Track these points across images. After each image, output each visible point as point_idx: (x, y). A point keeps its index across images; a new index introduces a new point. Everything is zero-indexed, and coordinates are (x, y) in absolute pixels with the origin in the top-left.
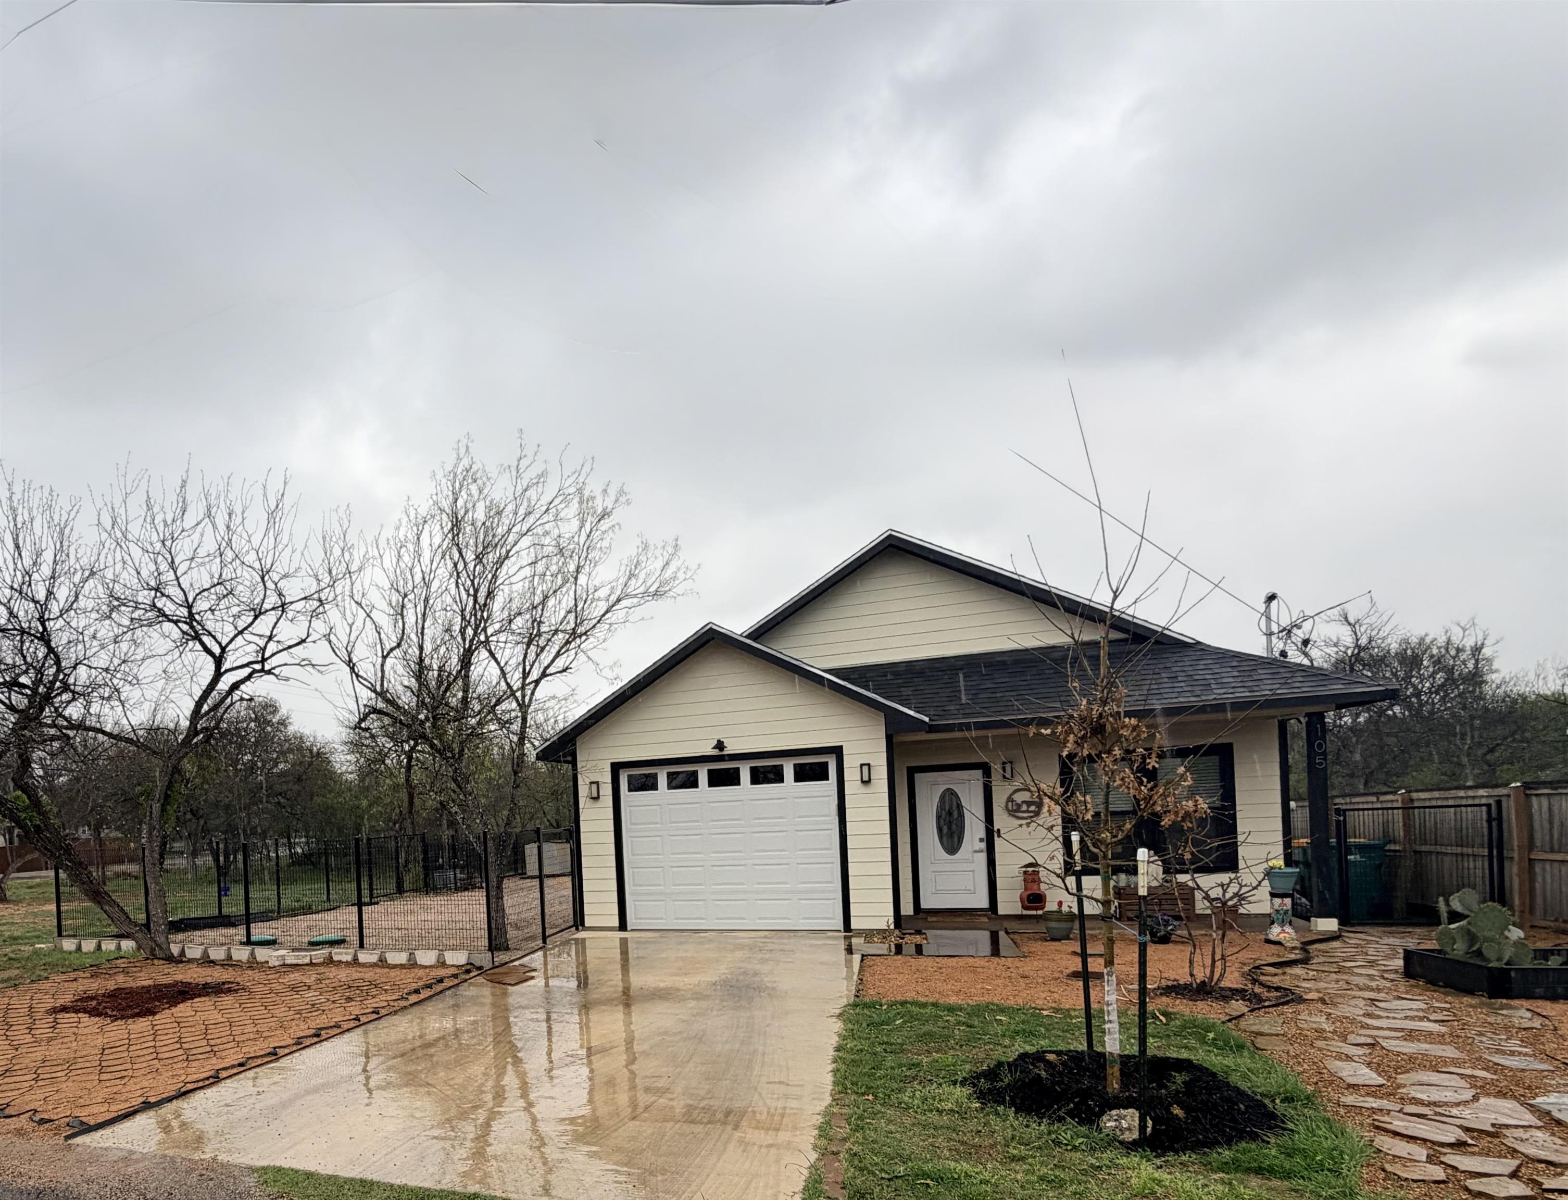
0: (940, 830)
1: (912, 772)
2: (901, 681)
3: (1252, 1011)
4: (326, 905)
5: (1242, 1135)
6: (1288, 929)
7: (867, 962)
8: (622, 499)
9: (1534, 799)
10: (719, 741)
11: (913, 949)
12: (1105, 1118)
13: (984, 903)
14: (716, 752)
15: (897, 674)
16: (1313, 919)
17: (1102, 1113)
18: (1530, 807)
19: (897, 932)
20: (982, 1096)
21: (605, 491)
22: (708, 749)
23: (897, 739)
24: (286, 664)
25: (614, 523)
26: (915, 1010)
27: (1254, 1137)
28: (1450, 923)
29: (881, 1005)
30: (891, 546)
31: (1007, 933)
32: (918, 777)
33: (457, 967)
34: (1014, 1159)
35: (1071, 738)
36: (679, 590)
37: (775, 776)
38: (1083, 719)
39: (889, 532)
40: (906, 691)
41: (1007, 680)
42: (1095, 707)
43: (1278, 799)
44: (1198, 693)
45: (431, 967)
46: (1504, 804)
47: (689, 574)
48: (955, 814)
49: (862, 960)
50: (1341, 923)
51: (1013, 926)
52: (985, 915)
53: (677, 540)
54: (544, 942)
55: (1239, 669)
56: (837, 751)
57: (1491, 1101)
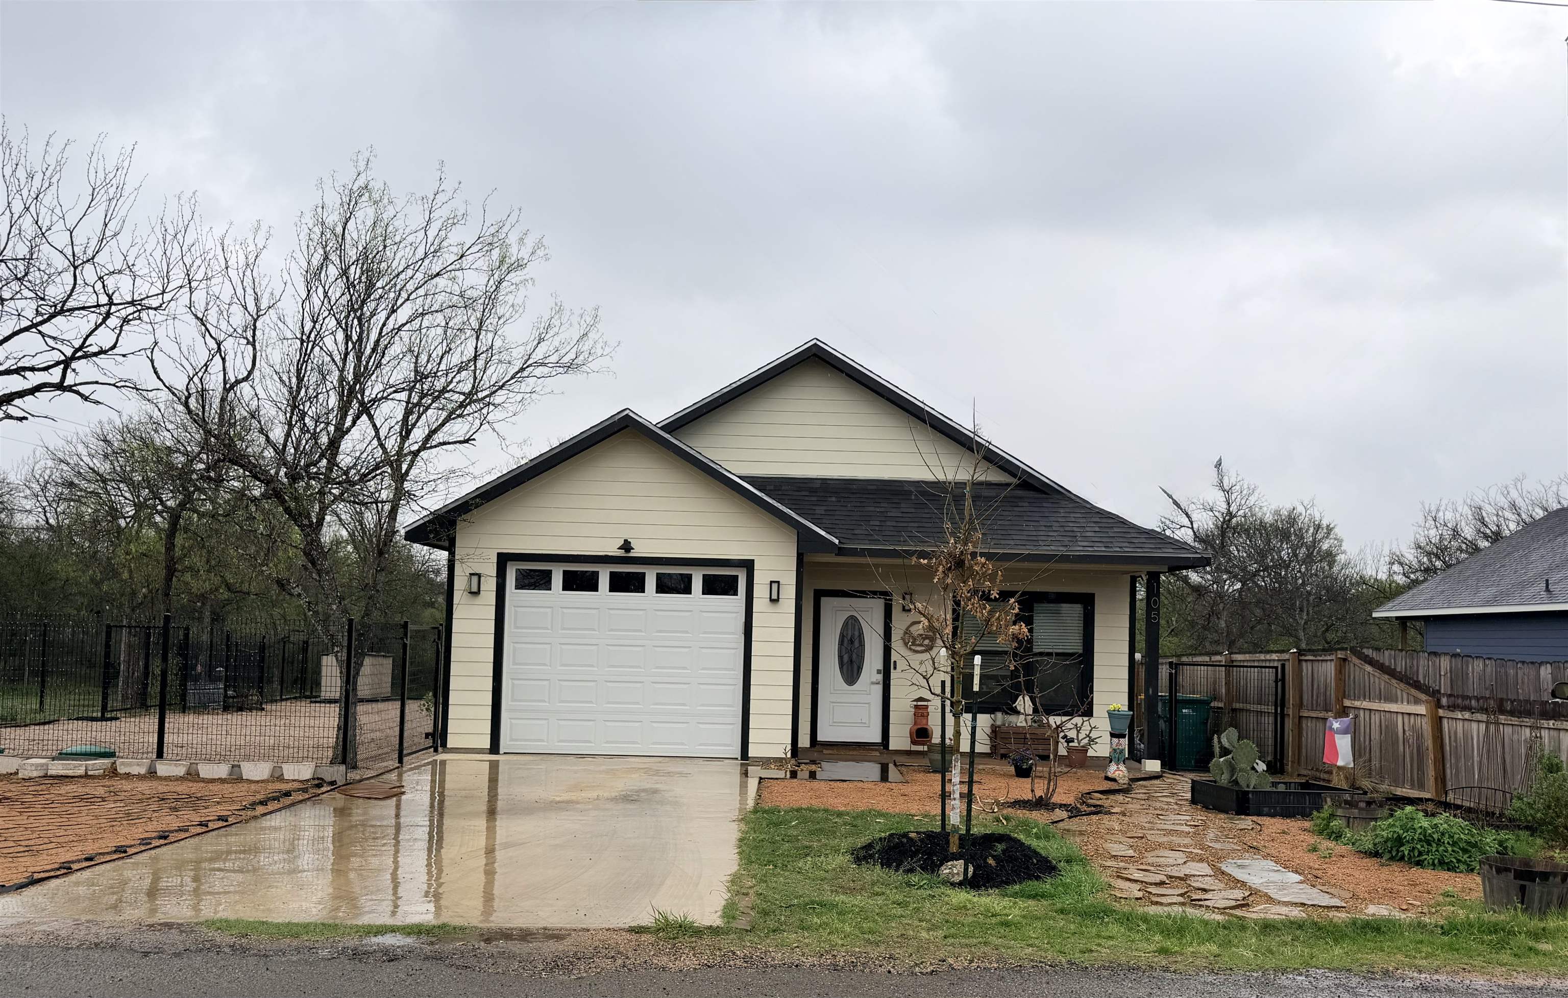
0: (841, 658)
1: (819, 595)
2: (815, 499)
3: (1070, 817)
4: (39, 717)
5: (1030, 877)
6: (1122, 767)
7: (764, 783)
8: (540, 253)
9: (1304, 664)
10: (626, 541)
11: (807, 775)
12: (943, 868)
13: (877, 738)
14: (621, 553)
15: (813, 491)
16: (1143, 760)
17: (942, 864)
18: (1301, 670)
19: (793, 761)
20: (858, 860)
21: (522, 239)
22: (612, 549)
23: (806, 559)
24: (97, 383)
25: (527, 277)
26: (809, 814)
27: (1038, 878)
28: (1221, 757)
29: (779, 812)
30: (815, 355)
31: (895, 765)
32: (824, 601)
33: (301, 781)
34: (877, 894)
35: (941, 568)
36: (593, 365)
37: (682, 586)
38: (950, 554)
39: (815, 341)
40: (820, 510)
41: (913, 510)
42: (959, 546)
43: (1126, 650)
44: (1067, 543)
45: (263, 781)
46: (1287, 667)
47: (607, 350)
48: (857, 644)
49: (760, 783)
50: (1163, 765)
51: (900, 759)
52: (876, 750)
53: (597, 309)
54: (401, 761)
55: (1100, 525)
56: (748, 565)
57: (1194, 864)
